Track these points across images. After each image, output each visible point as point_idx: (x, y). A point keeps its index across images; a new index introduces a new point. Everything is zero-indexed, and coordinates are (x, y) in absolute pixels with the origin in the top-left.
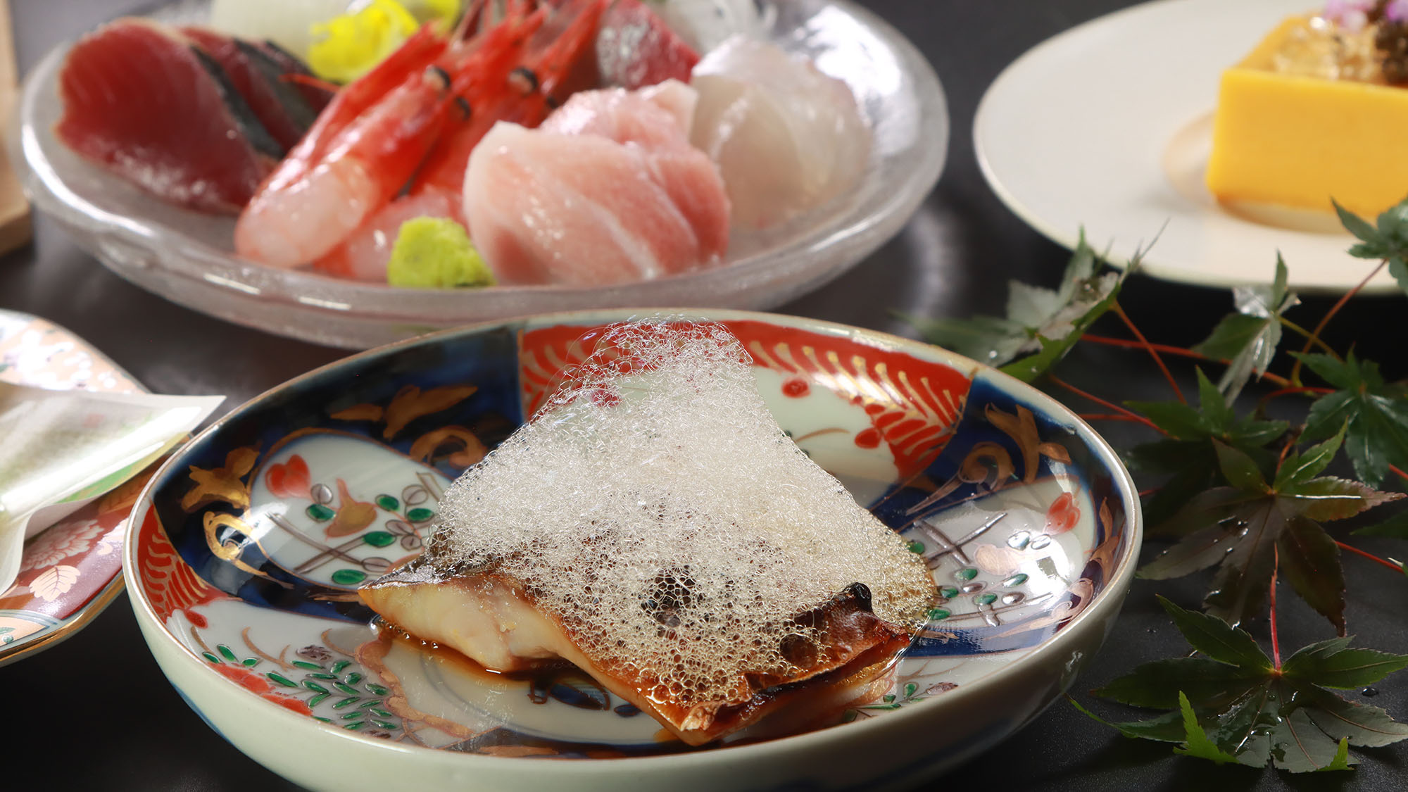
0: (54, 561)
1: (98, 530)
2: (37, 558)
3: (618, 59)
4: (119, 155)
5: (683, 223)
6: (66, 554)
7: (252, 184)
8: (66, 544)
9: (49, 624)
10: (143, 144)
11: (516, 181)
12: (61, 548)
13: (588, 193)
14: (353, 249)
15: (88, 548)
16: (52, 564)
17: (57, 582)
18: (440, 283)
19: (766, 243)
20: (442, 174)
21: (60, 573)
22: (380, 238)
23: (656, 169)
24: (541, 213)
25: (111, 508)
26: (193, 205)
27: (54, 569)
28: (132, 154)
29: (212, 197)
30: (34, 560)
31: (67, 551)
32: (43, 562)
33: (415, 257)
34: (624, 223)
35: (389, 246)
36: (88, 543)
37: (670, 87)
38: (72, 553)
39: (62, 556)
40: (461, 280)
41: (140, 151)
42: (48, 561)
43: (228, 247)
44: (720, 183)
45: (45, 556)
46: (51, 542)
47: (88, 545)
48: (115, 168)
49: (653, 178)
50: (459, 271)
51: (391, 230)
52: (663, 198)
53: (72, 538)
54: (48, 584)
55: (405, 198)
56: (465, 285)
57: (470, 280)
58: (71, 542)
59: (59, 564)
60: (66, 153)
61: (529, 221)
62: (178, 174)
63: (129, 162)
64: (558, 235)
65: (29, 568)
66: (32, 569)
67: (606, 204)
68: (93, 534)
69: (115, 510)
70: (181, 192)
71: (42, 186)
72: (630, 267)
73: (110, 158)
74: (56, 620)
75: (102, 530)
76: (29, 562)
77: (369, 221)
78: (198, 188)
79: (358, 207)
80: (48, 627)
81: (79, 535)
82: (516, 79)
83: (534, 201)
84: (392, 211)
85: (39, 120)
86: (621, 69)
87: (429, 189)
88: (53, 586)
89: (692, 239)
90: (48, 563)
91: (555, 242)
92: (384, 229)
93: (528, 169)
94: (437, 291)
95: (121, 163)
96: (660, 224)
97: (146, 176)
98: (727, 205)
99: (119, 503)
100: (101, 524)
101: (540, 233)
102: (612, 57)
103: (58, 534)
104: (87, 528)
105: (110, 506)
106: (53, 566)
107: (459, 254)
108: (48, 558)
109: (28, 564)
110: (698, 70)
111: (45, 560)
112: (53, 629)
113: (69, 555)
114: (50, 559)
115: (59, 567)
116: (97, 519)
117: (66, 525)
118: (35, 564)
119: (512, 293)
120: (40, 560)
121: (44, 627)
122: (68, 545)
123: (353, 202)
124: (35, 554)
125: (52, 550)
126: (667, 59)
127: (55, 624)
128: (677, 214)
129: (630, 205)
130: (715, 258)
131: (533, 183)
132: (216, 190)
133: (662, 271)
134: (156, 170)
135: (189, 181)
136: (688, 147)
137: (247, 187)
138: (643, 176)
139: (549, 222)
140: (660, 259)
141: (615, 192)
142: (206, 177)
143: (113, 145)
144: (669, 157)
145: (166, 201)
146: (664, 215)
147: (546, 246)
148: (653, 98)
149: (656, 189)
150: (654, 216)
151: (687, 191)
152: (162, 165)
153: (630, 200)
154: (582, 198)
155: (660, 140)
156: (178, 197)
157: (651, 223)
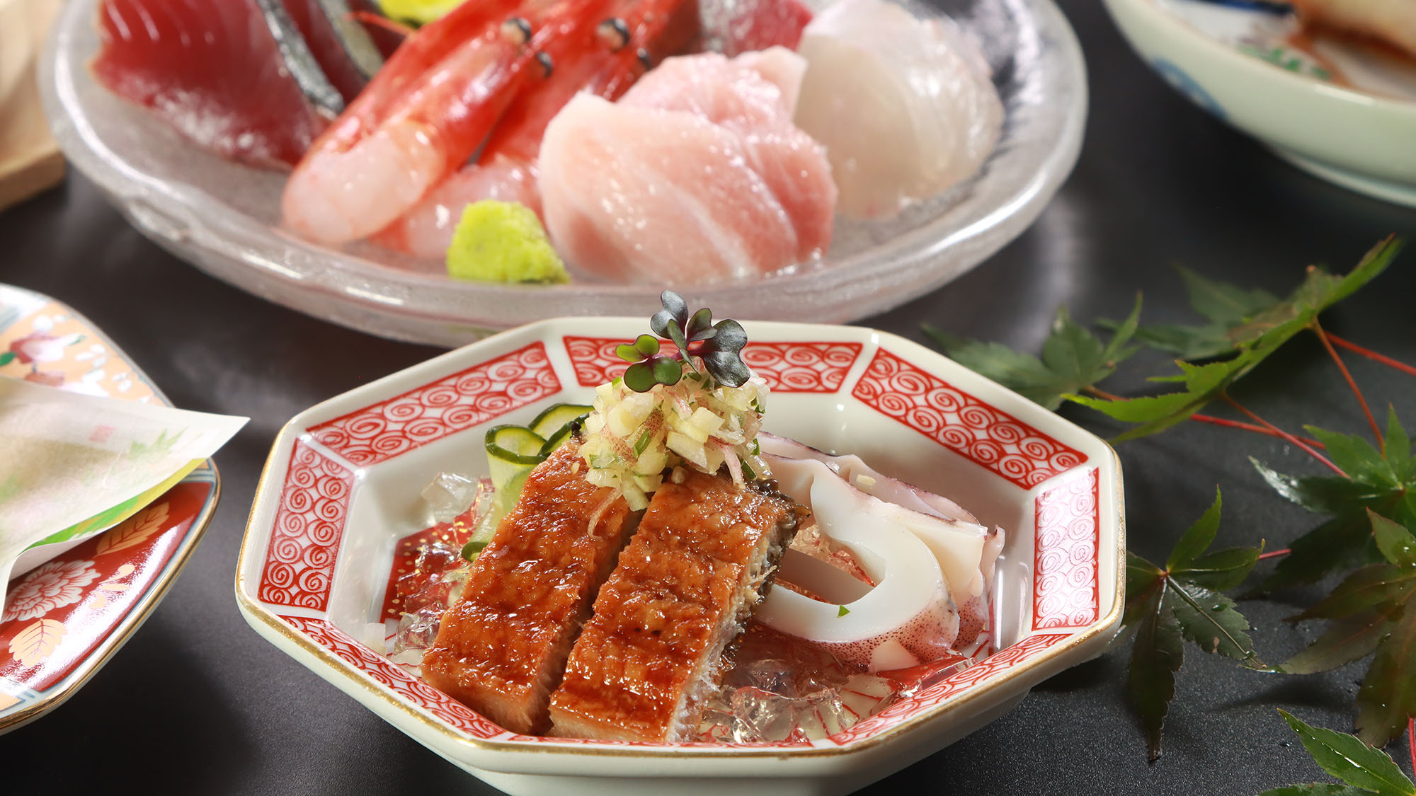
0: (40, 613)
1: (94, 574)
2: (23, 605)
3: (722, 10)
4: (160, 99)
5: (782, 214)
6: (54, 603)
7: (306, 140)
8: (55, 591)
9: (25, 697)
10: (187, 87)
11: (596, 161)
12: (49, 595)
13: (676, 180)
14: (412, 223)
15: (80, 598)
16: (38, 616)
17: (40, 641)
18: (504, 280)
20: (517, 141)
21: (45, 629)
22: (443, 213)
23: (754, 154)
24: (621, 199)
25: (111, 547)
26: (239, 157)
27: (38, 624)
28: (174, 99)
29: (262, 153)
30: (20, 608)
31: (56, 600)
32: (29, 611)
33: (478, 246)
34: (715, 215)
35: (454, 220)
36: (81, 591)
37: (778, 56)
38: (61, 603)
39: (49, 607)
40: (528, 276)
41: (183, 95)
42: (34, 611)
43: (272, 218)
44: (825, 167)
45: (32, 604)
46: (40, 586)
47: (80, 595)
48: (155, 112)
49: (749, 163)
50: (526, 266)
51: (456, 206)
52: (760, 187)
53: (65, 582)
54: (30, 643)
55: (474, 168)
56: (531, 282)
57: (538, 276)
58: (62, 588)
59: (44, 618)
60: (100, 91)
61: (607, 205)
62: (225, 123)
63: (171, 107)
64: (641, 225)
65: (13, 617)
66: (16, 620)
67: (696, 193)
68: (87, 580)
69: (116, 550)
70: (227, 142)
72: (719, 264)
73: (150, 101)
74: (34, 693)
75: (98, 575)
76: (14, 609)
77: (431, 195)
78: (246, 140)
79: (419, 179)
80: (23, 701)
81: (71, 580)
82: (604, 31)
83: (615, 184)
84: (458, 184)
86: (723, 23)
87: (500, 158)
88: (36, 646)
89: (791, 235)
90: (34, 614)
91: (636, 231)
92: (447, 203)
93: (609, 149)
94: (498, 288)
95: (162, 108)
96: (756, 217)
97: (190, 124)
98: (832, 192)
99: (120, 542)
100: (97, 567)
101: (620, 221)
102: (715, 9)
103: (50, 576)
104: (81, 572)
105: (110, 544)
106: (38, 619)
107: (527, 246)
108: (34, 607)
109: (12, 613)
110: (811, 30)
111: (31, 609)
112: (29, 704)
113: (58, 606)
114: (36, 609)
115: (46, 622)
116: (94, 560)
117: (59, 564)
118: (20, 614)
119: (584, 295)
120: (25, 608)
121: (20, 700)
122: (59, 591)
123: (414, 174)
124: (22, 599)
125: (41, 599)
126: (776, 14)
127: (33, 697)
128: (773, 204)
129: (722, 194)
130: (816, 255)
131: (615, 165)
132: (267, 145)
133: (754, 269)
134: (200, 116)
135: (237, 132)
136: (791, 128)
137: (300, 143)
138: (738, 161)
139: (630, 210)
140: (754, 257)
141: (706, 180)
142: (254, 128)
143: (154, 88)
144: (769, 139)
145: (209, 152)
146: (761, 207)
147: (627, 236)
148: (753, 68)
149: (753, 176)
150: (749, 208)
151: (788, 180)
152: (206, 112)
153: (722, 188)
154: (669, 184)
155: (761, 118)
156: (223, 150)
157: (745, 215)
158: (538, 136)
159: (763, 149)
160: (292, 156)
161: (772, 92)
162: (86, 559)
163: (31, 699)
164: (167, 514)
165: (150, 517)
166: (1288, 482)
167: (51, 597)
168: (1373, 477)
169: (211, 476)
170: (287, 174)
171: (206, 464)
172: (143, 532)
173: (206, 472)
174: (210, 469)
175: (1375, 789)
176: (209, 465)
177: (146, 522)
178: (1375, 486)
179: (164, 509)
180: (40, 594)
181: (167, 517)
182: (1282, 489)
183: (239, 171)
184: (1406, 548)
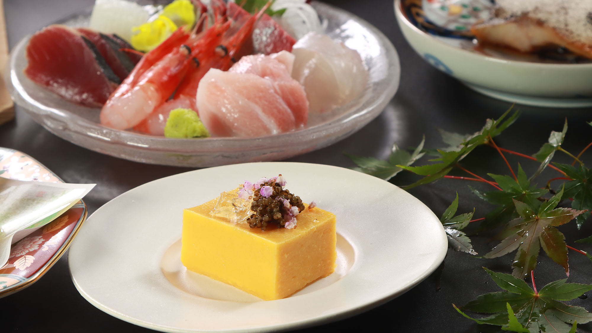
0: (24, 253)
1: (42, 240)
2: (17, 252)
3: (262, 42)
4: (51, 82)
5: (289, 111)
6: (29, 250)
7: (108, 94)
8: (29, 246)
9: (21, 280)
10: (62, 78)
11: (219, 93)
13: (249, 98)
14: (150, 121)
17: (25, 262)
18: (187, 136)
19: (324, 119)
20: (187, 90)
21: (26, 258)
22: (161, 117)
23: (277, 88)
24: (229, 107)
26: (83, 103)
28: (57, 82)
29: (91, 100)
30: (15, 253)
31: (29, 249)
33: (176, 125)
34: (264, 111)
35: (165, 120)
37: (283, 54)
39: (27, 251)
40: (195, 135)
41: (60, 81)
43: (97, 121)
44: (304, 94)
45: (20, 251)
46: (23, 245)
48: (50, 87)
49: (276, 92)
50: (194, 131)
51: (166, 114)
52: (280, 100)
53: (32, 243)
54: (21, 263)
55: (172, 100)
56: (197, 137)
57: (199, 135)
58: (31, 245)
60: (29, 82)
61: (224, 110)
62: (76, 90)
63: (55, 85)
64: (236, 116)
66: (15, 257)
67: (256, 103)
68: (40, 242)
69: (50, 232)
70: (77, 98)
71: (19, 95)
72: (266, 129)
73: (48, 84)
74: (25, 278)
75: (44, 240)
76: (13, 254)
77: (157, 110)
78: (85, 96)
79: (152, 104)
81: (34, 243)
82: (218, 50)
83: (226, 102)
84: (166, 106)
85: (18, 67)
86: (262, 46)
87: (182, 96)
88: (24, 264)
89: (293, 118)
90: (21, 254)
91: (235, 118)
92: (163, 113)
93: (223, 88)
94: (185, 139)
95: (52, 86)
96: (279, 111)
97: (63, 91)
98: (307, 103)
99: (51, 229)
100: (43, 238)
101: (229, 115)
102: (259, 41)
103: (26, 242)
104: (38, 239)
105: (48, 230)
106: (23, 256)
107: (194, 124)
108: (21, 252)
109: (13, 255)
110: (295, 47)
111: (20, 253)
112: (23, 282)
113: (30, 251)
114: (22, 252)
115: (26, 256)
116: (42, 235)
117: (29, 238)
118: (16, 255)
119: (217, 140)
120: (18, 253)
121: (19, 281)
122: (30, 246)
123: (150, 102)
124: (16, 250)
125: (23, 249)
126: (282, 42)
127: (24, 280)
128: (286, 107)
129: (266, 103)
130: (302, 126)
131: (226, 94)
132: (92, 97)
133: (280, 131)
134: (67, 88)
135: (81, 93)
136: (291, 79)
137: (105, 96)
138: (272, 91)
139: (232, 110)
140: (279, 126)
141: (260, 98)
142: (88, 91)
143: (49, 78)
144: (282, 83)
145: (71, 101)
146: (281, 107)
147: (231, 121)
148: (276, 58)
149: (277, 97)
150: (276, 108)
151: (290, 97)
152: (69, 86)
153: (266, 101)
154: (246, 100)
155: (279, 76)
156: (76, 100)
157: (275, 111)
158: (196, 87)
159: (281, 87)
160: (102, 100)
161: (282, 66)
162: (39, 235)
163: (24, 281)
164: (68, 219)
165: (62, 220)
166: (482, 194)
167: (27, 248)
168: (514, 190)
169: (83, 206)
170: (101, 108)
171: (81, 202)
172: (59, 225)
173: (80, 205)
174: (82, 203)
175: (520, 293)
176: (82, 202)
177: (60, 222)
178: (515, 193)
179: (66, 218)
180: (23, 248)
181: (68, 220)
182: (480, 196)
183: (83, 108)
184: (527, 212)
